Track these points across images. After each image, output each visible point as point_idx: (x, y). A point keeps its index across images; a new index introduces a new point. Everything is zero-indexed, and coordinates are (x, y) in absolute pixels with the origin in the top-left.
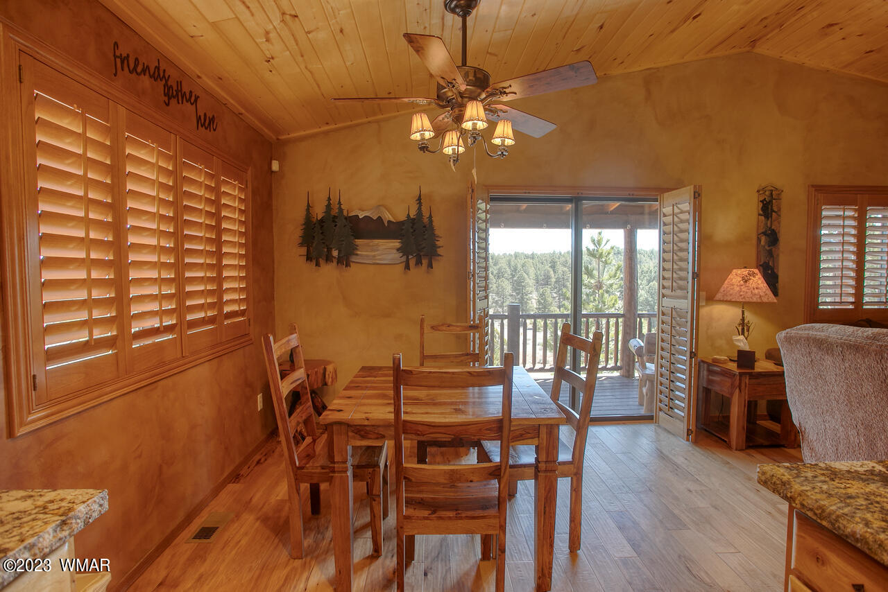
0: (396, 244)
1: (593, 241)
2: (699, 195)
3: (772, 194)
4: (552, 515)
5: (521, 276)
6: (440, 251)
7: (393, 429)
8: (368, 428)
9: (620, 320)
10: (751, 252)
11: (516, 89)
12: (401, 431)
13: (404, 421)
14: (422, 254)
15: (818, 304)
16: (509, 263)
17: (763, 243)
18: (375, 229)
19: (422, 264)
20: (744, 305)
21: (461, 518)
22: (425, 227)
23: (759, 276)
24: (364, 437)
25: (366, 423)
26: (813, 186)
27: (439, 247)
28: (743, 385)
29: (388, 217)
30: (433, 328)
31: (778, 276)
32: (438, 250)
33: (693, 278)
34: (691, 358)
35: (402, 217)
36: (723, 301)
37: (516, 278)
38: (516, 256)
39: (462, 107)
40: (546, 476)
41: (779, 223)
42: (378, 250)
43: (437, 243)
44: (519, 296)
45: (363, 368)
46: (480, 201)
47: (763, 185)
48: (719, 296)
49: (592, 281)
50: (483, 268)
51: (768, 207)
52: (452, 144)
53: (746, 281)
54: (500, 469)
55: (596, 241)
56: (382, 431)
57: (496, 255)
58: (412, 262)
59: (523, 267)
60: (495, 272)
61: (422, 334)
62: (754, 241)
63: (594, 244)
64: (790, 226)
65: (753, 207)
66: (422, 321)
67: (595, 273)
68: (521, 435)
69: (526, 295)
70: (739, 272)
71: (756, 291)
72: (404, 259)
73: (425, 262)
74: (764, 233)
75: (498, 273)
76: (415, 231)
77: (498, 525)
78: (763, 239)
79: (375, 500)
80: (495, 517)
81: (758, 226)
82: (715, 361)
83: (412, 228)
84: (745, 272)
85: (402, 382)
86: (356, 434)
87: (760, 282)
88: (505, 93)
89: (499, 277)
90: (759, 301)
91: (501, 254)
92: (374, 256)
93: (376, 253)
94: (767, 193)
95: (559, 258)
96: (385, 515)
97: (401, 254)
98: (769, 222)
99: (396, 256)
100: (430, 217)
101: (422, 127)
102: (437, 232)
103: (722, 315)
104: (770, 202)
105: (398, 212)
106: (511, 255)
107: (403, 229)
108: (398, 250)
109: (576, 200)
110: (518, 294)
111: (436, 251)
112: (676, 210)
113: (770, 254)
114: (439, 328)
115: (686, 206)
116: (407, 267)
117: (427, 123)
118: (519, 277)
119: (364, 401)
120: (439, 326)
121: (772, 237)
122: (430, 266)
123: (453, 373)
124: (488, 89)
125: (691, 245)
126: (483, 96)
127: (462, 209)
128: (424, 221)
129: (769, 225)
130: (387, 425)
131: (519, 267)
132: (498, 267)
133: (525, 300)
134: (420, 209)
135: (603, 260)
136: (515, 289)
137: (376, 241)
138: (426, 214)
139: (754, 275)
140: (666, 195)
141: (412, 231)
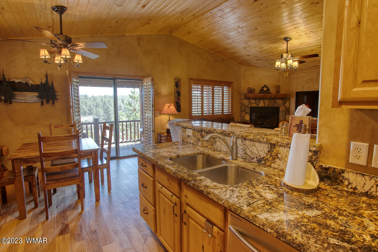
0: (36, 94)
1: (132, 92)
2: (153, 80)
3: (178, 80)
4: (98, 178)
5: (108, 107)
6: (58, 97)
7: (39, 158)
8: (29, 160)
9: (139, 123)
10: (173, 98)
11: (81, 45)
12: (42, 156)
13: (43, 153)
14: (49, 98)
15: (192, 114)
16: (102, 100)
17: (176, 95)
18: (25, 87)
19: (49, 102)
20: (169, 115)
21: (66, 181)
22: (50, 87)
23: (173, 106)
24: (27, 163)
25: (29, 157)
26: (189, 78)
27: (57, 96)
28: (168, 139)
29: (31, 82)
30: (55, 127)
31: (180, 106)
32: (57, 97)
33: (152, 107)
34: (153, 132)
35: (38, 83)
36: (164, 114)
37: (105, 107)
38: (105, 97)
39: (61, 48)
40: (95, 167)
41: (180, 89)
42: (26, 97)
43: (56, 94)
44: (107, 116)
45: (24, 144)
46: (74, 79)
47: (176, 77)
48: (162, 113)
49: (132, 108)
50: (77, 104)
51: (177, 84)
52: (58, 60)
53: (169, 108)
54: (78, 164)
55: (133, 92)
56: (35, 160)
57: (95, 96)
58: (45, 102)
59: (108, 102)
60: (95, 105)
61: (51, 130)
62: (174, 95)
63: (132, 93)
64: (183, 90)
65: (173, 84)
66: (50, 125)
67: (133, 104)
68: (86, 155)
69: (110, 115)
70: (167, 104)
71: (172, 110)
72: (41, 100)
73: (51, 102)
74: (176, 92)
75: (96, 105)
76: (45, 89)
77: (79, 181)
78: (176, 94)
79: (34, 187)
80: (78, 179)
81: (175, 90)
82: (161, 133)
83: (44, 87)
84: (169, 104)
85: (42, 141)
86: (24, 162)
87: (173, 108)
88: (77, 46)
89: (97, 107)
90: (172, 113)
91: (98, 96)
92: (25, 99)
93: (26, 98)
94: (177, 80)
95: (125, 98)
96: (39, 196)
97: (39, 99)
98: (178, 89)
99: (37, 99)
100: (52, 83)
101: (45, 54)
102: (56, 90)
103: (164, 118)
104: (178, 82)
105: (37, 81)
106: (103, 96)
107: (39, 88)
108: (37, 97)
109: (114, 79)
110: (106, 115)
111: (56, 97)
112: (147, 84)
113: (178, 99)
114: (58, 127)
115: (150, 83)
116: (42, 104)
117: (47, 53)
118: (106, 107)
119: (26, 152)
120: (58, 126)
121: (178, 93)
122: (53, 103)
123: (59, 136)
124: (71, 44)
125: (151, 96)
126: (69, 45)
127: (66, 81)
128: (50, 85)
129: (177, 90)
130: (37, 157)
131: (107, 102)
132: (96, 102)
133: (110, 117)
134: (47, 80)
135: (136, 99)
136: (105, 113)
137: (26, 93)
138: (50, 82)
139: (171, 105)
140: (145, 79)
141: (43, 89)
